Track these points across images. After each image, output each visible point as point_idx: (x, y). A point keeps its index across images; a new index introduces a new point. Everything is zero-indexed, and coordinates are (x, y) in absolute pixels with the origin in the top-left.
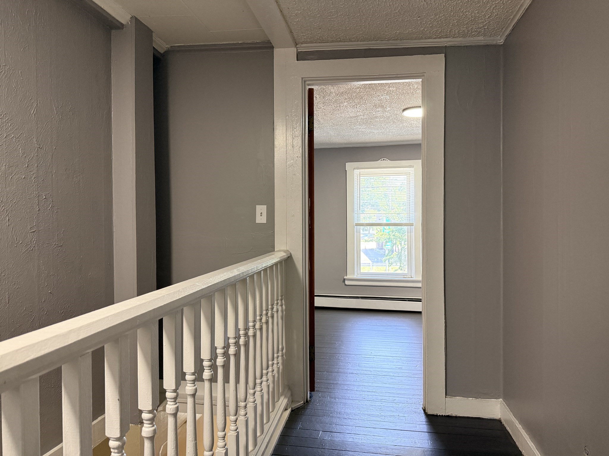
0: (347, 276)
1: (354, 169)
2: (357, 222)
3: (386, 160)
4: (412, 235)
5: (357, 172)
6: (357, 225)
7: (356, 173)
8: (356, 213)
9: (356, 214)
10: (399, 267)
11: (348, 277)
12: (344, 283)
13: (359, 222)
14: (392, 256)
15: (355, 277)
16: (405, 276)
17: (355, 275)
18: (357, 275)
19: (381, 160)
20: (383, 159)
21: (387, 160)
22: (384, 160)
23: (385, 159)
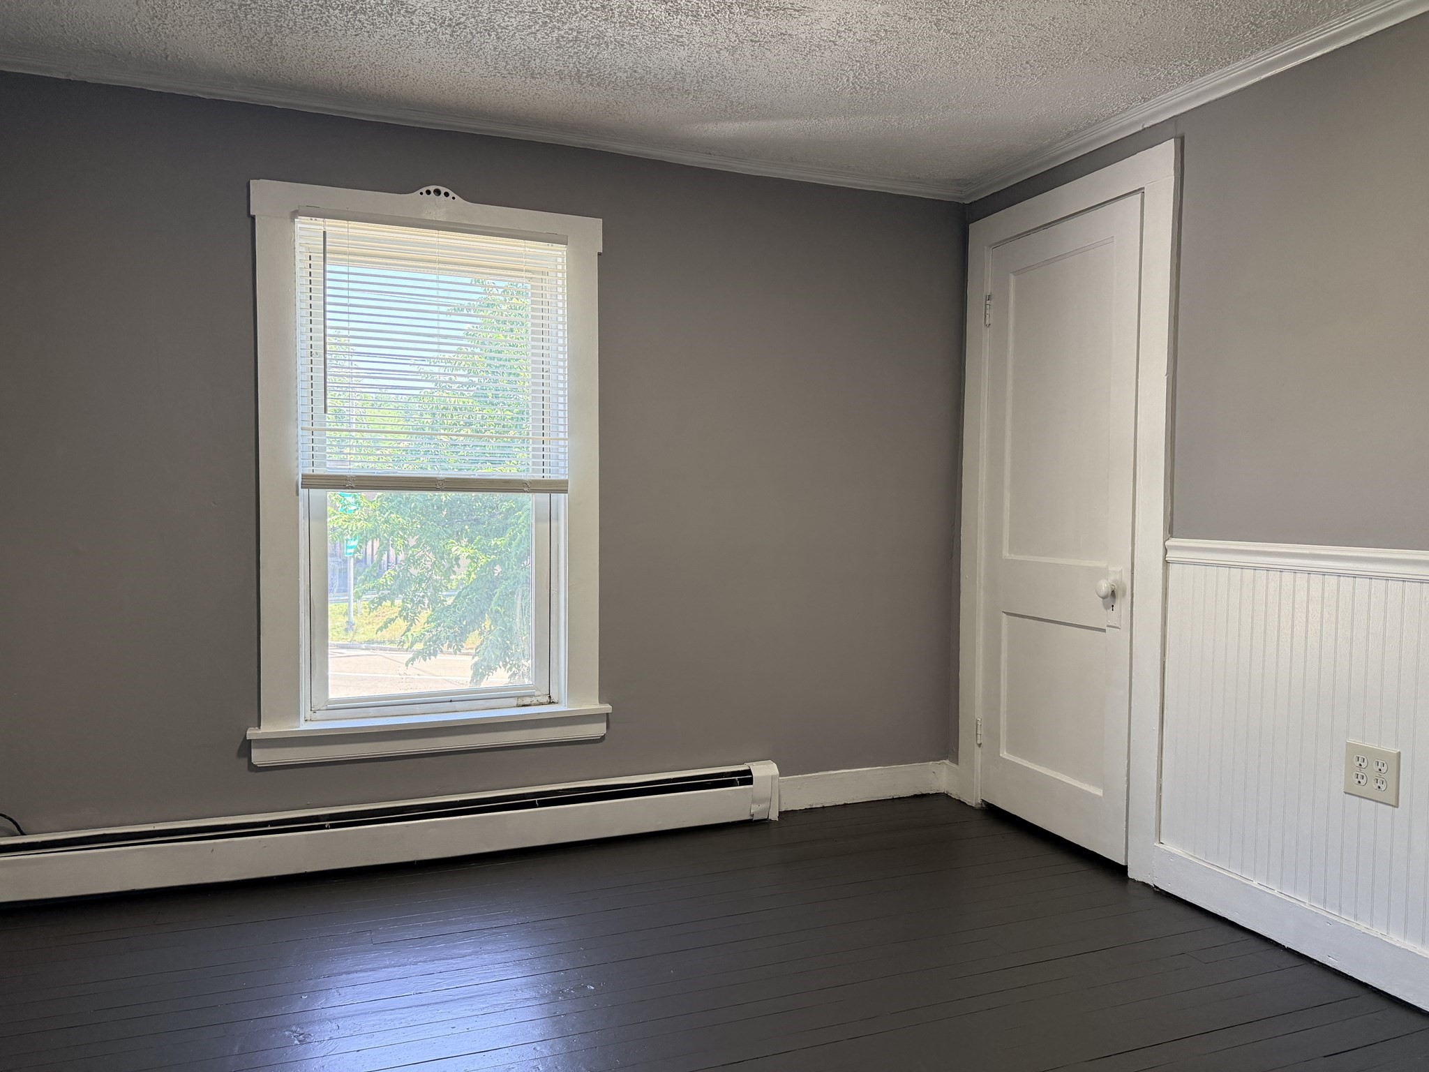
0: (259, 726)
1: (295, 214)
2: (308, 471)
3: (447, 194)
4: (558, 529)
5: (307, 230)
6: (313, 482)
7: (303, 233)
8: (306, 425)
9: (305, 433)
10: (400, 611)
11: (268, 728)
12: (246, 760)
13: (320, 471)
14: (381, 580)
15: (304, 726)
16: (527, 701)
17: (302, 719)
18: (309, 714)
19: (424, 190)
20: (432, 188)
21: (452, 194)
22: (438, 192)
23: (443, 190)
